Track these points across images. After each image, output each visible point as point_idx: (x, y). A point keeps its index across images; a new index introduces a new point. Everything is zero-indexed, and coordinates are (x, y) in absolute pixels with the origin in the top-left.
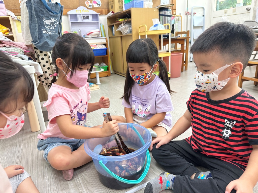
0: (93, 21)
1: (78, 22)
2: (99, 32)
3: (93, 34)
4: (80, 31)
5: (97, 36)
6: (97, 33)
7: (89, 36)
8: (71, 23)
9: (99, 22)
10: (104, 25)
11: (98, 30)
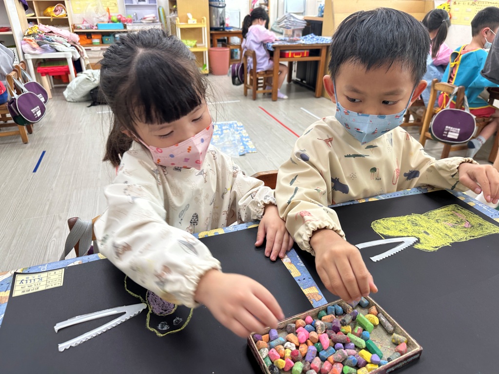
0: (150, 3)
1: (133, 4)
2: (154, 17)
3: (147, 19)
4: (136, 14)
5: (151, 22)
6: (152, 18)
7: (144, 21)
8: (126, 5)
9: (156, 5)
10: (164, 8)
11: (154, 15)
